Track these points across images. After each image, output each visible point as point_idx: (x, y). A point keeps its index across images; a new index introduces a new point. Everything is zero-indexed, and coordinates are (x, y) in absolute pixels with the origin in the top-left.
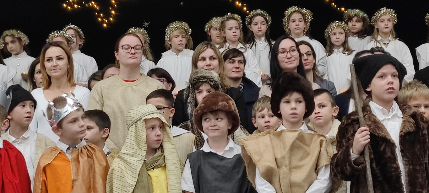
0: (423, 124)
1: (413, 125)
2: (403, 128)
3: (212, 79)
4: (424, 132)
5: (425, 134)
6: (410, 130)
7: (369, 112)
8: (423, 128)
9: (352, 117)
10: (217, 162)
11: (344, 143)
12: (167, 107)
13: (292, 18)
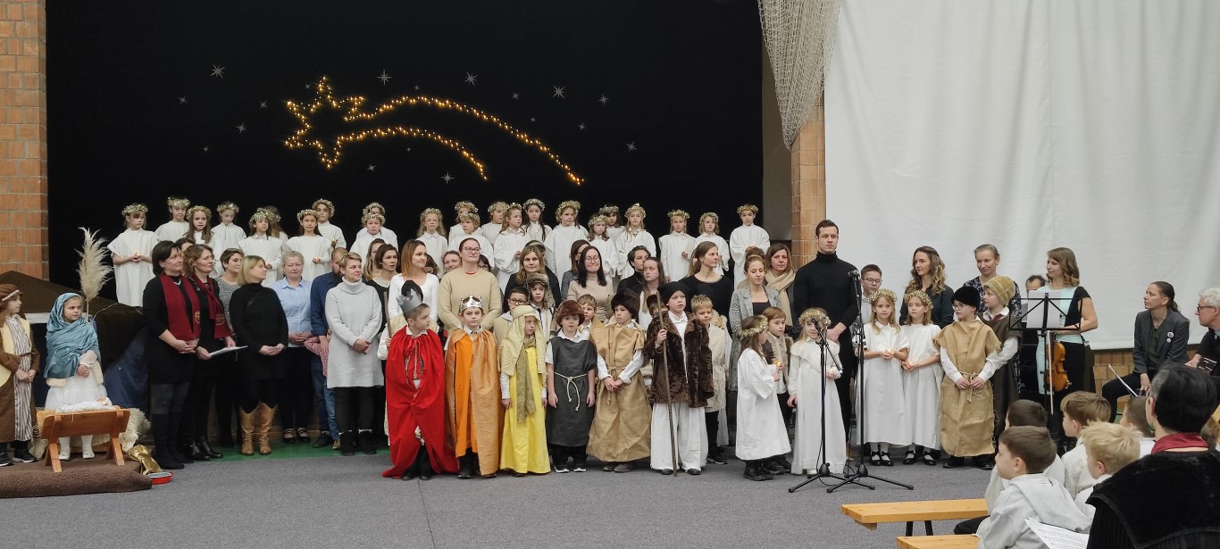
0: (700, 326)
1: (693, 327)
7: (667, 318)
9: (658, 320)
10: (570, 345)
11: (652, 337)
13: (565, 212)
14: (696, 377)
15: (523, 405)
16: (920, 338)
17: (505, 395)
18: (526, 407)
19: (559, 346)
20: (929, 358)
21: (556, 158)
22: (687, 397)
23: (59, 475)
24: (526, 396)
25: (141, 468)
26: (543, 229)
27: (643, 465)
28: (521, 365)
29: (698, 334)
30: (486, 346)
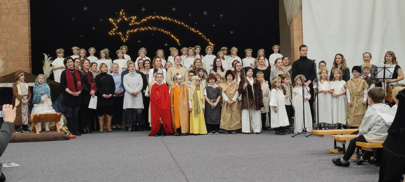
0: (258, 82)
6: (255, 83)
7: (247, 79)
9: (243, 80)
10: (212, 89)
11: (241, 86)
13: (208, 49)
14: (257, 99)
15: (196, 110)
16: (339, 86)
17: (191, 107)
18: (197, 111)
19: (208, 89)
20: (342, 92)
21: (204, 37)
22: (255, 106)
23: (39, 134)
24: (197, 107)
25: (66, 133)
26: (201, 56)
27: (239, 131)
28: (195, 96)
29: (257, 85)
30: (184, 90)
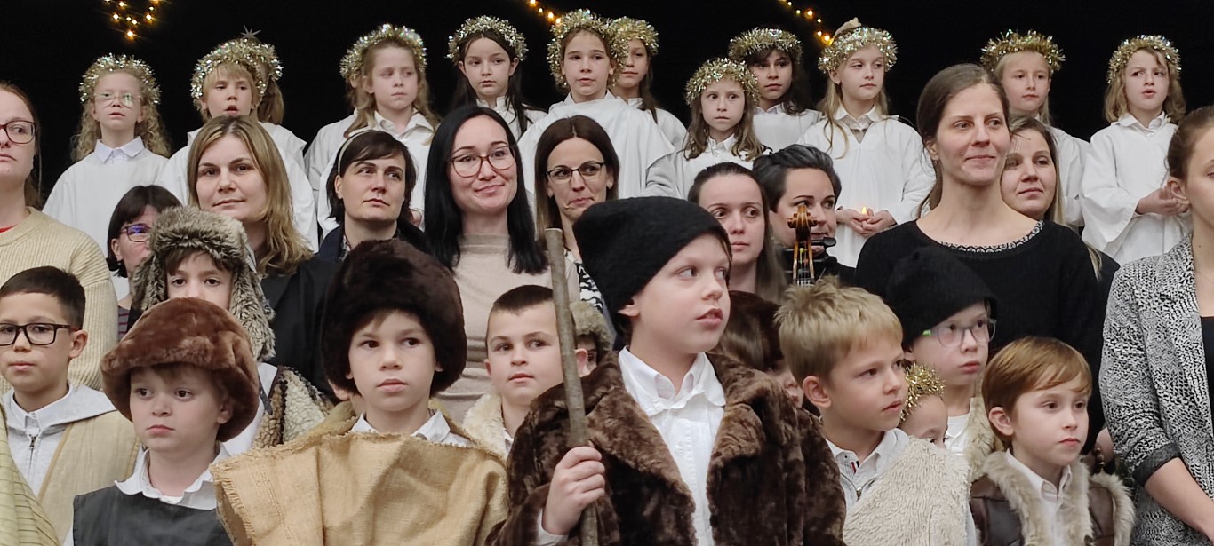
0: (790, 428)
1: (757, 433)
2: (723, 442)
3: (218, 239)
4: (792, 456)
5: (797, 460)
6: (745, 452)
7: (613, 388)
8: (792, 440)
9: (558, 403)
10: (159, 527)
11: (529, 489)
12: (66, 327)
13: (570, 50)
